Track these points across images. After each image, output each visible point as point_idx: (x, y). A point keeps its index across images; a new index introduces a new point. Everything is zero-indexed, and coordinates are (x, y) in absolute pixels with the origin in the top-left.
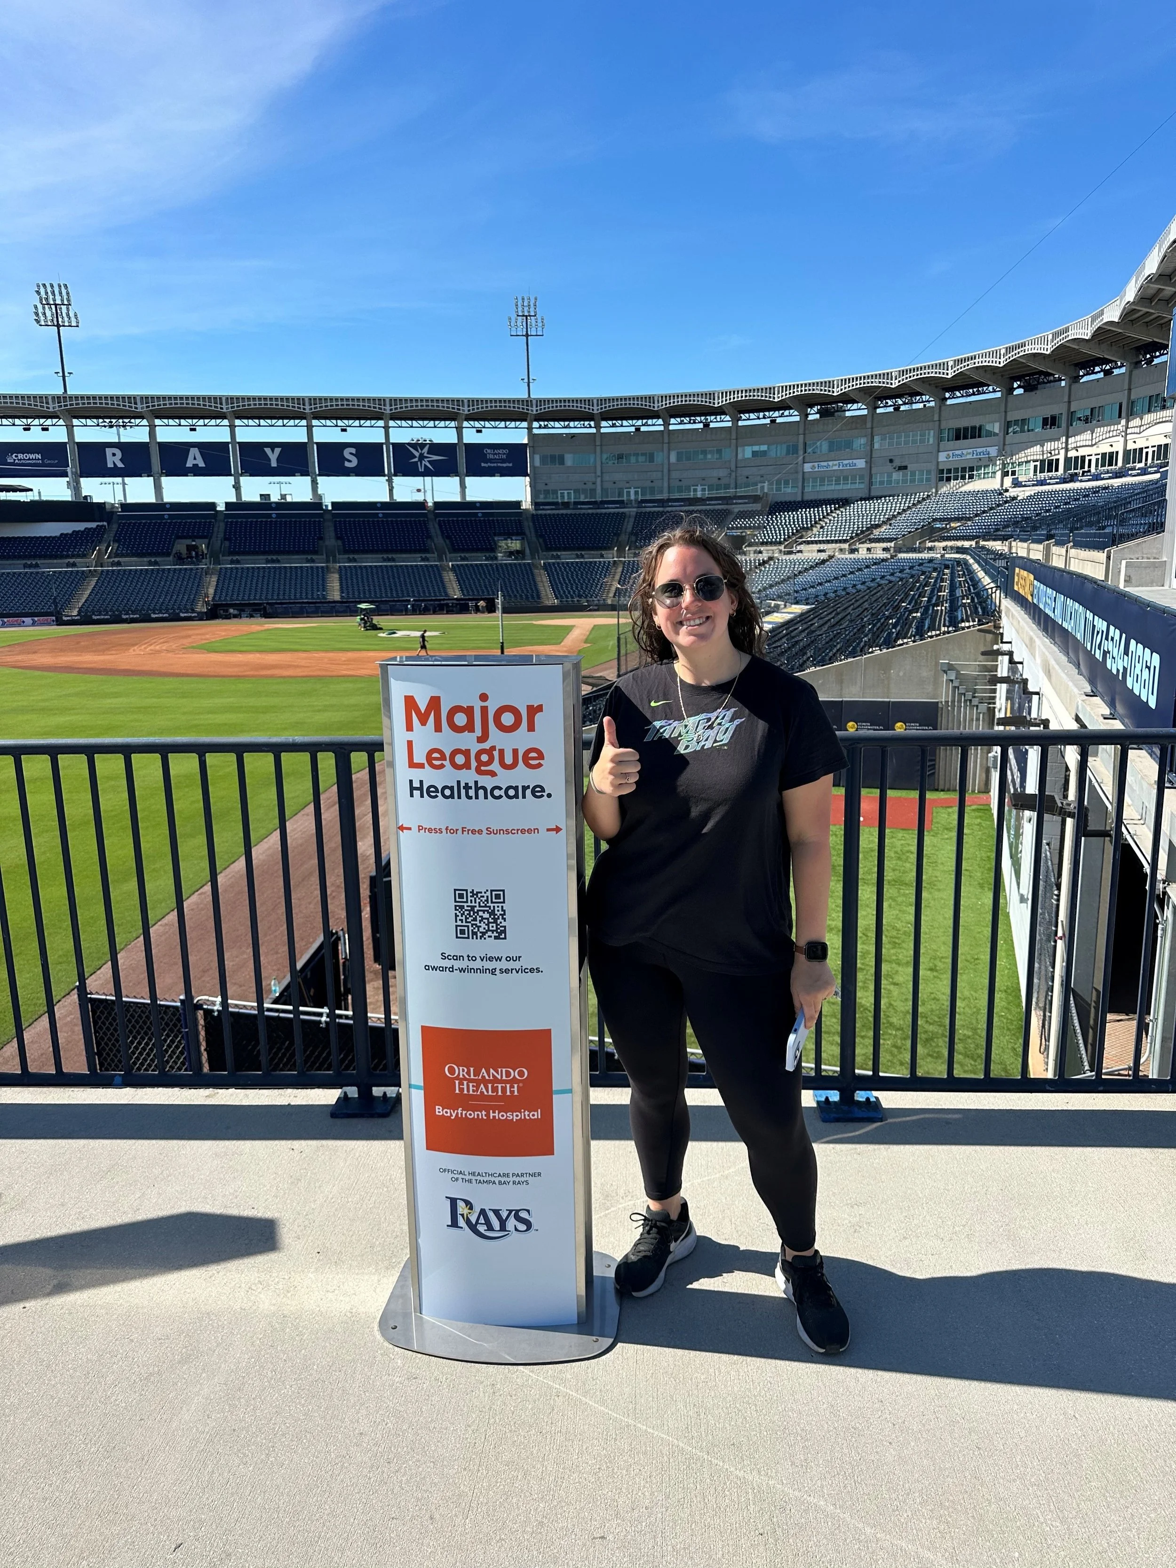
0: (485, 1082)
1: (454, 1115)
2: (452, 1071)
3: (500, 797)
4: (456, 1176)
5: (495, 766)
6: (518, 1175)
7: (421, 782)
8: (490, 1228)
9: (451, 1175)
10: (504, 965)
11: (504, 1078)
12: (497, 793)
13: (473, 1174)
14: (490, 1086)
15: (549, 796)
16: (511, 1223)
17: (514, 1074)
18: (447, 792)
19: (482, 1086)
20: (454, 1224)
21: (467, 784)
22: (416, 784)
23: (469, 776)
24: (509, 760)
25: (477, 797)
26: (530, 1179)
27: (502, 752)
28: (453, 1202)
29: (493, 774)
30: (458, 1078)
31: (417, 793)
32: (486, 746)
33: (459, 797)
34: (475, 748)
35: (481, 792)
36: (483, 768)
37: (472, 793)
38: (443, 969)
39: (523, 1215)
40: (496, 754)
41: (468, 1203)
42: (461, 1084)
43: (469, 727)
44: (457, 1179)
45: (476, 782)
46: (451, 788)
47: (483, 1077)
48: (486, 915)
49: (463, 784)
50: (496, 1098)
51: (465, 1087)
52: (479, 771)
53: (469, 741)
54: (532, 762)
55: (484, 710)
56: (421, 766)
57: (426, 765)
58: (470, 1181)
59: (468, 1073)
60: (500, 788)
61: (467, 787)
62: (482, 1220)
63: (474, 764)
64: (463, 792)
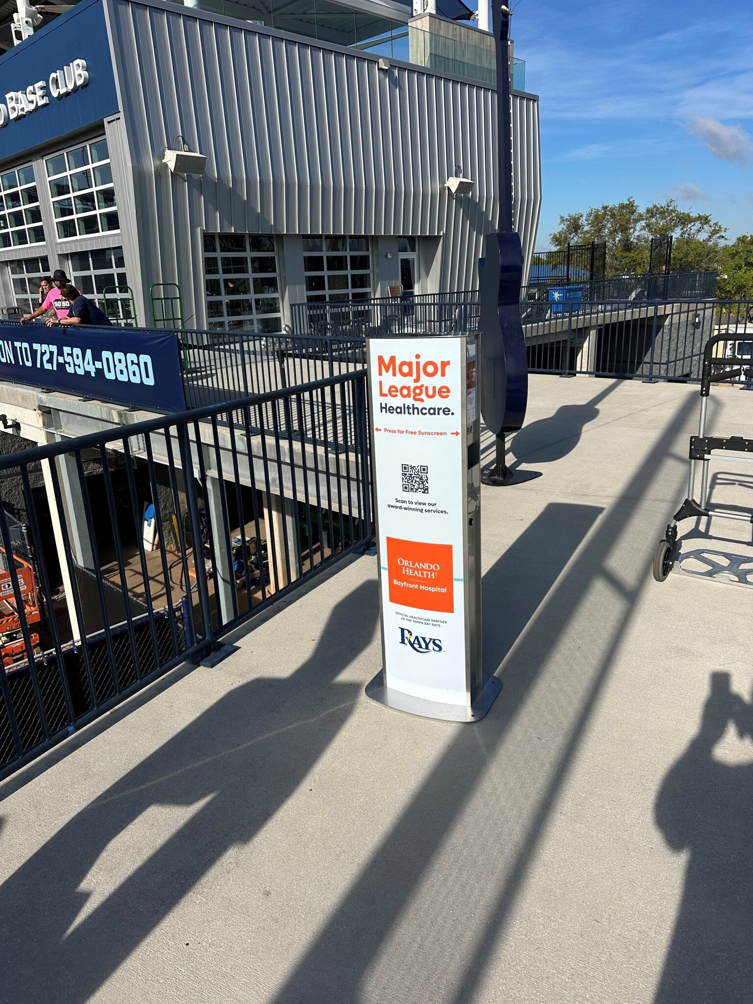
0: (418, 570)
1: (402, 585)
2: (401, 562)
3: (426, 414)
4: (404, 617)
5: (423, 396)
6: (434, 621)
7: (386, 404)
8: (420, 647)
9: (401, 616)
10: (427, 507)
11: (427, 568)
12: (424, 411)
13: (412, 617)
14: (420, 572)
15: (453, 414)
16: (431, 646)
17: (433, 567)
18: (399, 410)
19: (416, 571)
20: (403, 642)
21: (408, 406)
22: (384, 406)
23: (409, 402)
24: (430, 393)
25: (413, 414)
26: (441, 624)
27: (427, 388)
28: (402, 630)
29: (422, 400)
30: (404, 566)
31: (384, 410)
32: (419, 384)
33: (405, 413)
34: (413, 385)
35: (416, 411)
36: (417, 397)
37: (411, 411)
38: (396, 507)
39: (437, 642)
40: (424, 389)
41: (409, 632)
42: (405, 569)
43: (410, 374)
44: (404, 619)
45: (413, 405)
46: (401, 408)
47: (417, 567)
48: (418, 480)
49: (406, 406)
50: (423, 579)
51: (408, 571)
52: (415, 399)
53: (409, 382)
54: (444, 394)
55: (418, 364)
56: (385, 395)
57: (389, 395)
58: (410, 621)
59: (409, 564)
60: (426, 409)
61: (409, 408)
62: (416, 642)
63: (412, 395)
64: (406, 410)
